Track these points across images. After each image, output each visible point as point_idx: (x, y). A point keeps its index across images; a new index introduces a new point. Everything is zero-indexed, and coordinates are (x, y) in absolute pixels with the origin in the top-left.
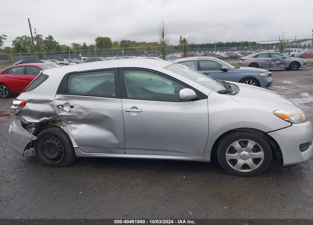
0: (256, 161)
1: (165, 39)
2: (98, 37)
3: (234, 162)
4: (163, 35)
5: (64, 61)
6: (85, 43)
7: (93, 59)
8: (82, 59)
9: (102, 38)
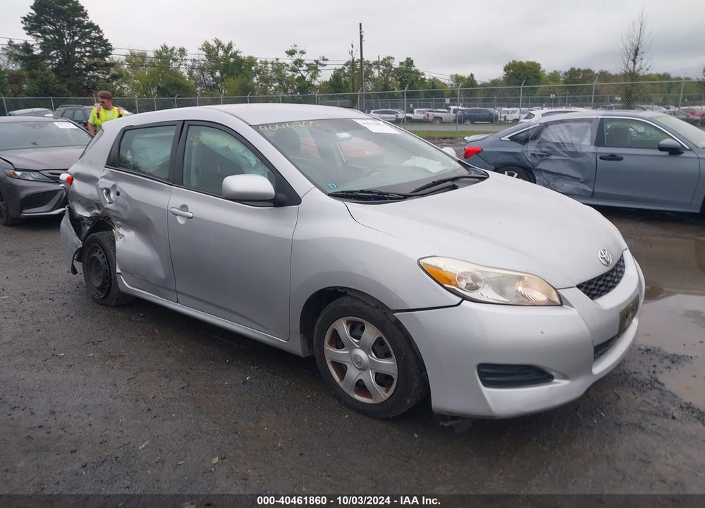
0: (383, 380)
1: (637, 66)
2: (511, 62)
3: (341, 369)
4: (636, 54)
5: (412, 112)
6: (472, 75)
7: (475, 110)
8: (452, 111)
9: (521, 63)
